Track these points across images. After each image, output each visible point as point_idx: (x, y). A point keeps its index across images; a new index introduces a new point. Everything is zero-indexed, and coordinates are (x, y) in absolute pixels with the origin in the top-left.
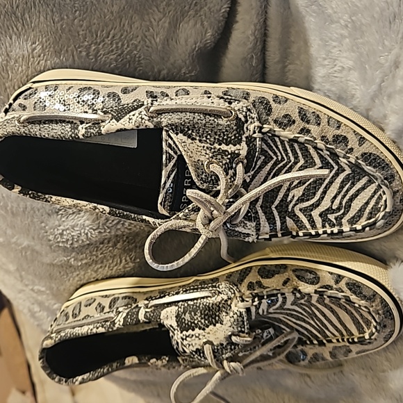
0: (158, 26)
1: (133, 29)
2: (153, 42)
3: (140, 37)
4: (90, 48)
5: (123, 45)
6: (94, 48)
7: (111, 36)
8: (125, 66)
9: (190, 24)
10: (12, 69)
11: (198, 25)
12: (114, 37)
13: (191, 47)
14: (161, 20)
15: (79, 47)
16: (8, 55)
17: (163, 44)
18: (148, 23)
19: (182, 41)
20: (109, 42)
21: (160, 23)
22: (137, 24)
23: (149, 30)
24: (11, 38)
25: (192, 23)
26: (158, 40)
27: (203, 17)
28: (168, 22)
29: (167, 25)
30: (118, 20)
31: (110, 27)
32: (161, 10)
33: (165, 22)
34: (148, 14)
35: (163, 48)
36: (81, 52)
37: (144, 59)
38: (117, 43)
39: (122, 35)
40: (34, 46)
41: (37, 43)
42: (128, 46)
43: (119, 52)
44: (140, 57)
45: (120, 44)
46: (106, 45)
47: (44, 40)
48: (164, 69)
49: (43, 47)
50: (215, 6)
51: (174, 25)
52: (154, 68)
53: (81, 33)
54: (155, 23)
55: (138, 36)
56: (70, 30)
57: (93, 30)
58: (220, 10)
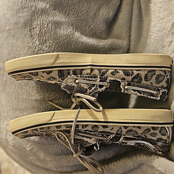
0: (93, 8)
1: (83, 7)
2: (90, 13)
3: (85, 11)
4: (66, 11)
5: (78, 13)
6: (68, 11)
7: (75, 8)
8: (79, 20)
9: (105, 9)
10: (36, 13)
11: (108, 9)
12: (76, 9)
13: (104, 17)
14: (94, 6)
15: (63, 10)
16: (36, 7)
17: (93, 15)
18: (89, 6)
19: (101, 14)
20: (74, 11)
21: (94, 7)
22: (85, 6)
23: (89, 9)
24: (38, 1)
25: (105, 8)
26: (92, 14)
27: (110, 6)
28: (96, 6)
29: (96, 8)
30: (78, 3)
31: (75, 5)
32: (95, 2)
33: (95, 7)
34: (89, 3)
35: (93, 16)
36: (63, 11)
37: (85, 20)
38: (77, 12)
39: (79, 9)
40: (46, 5)
41: (48, 4)
42: (80, 14)
43: (77, 15)
44: (84, 19)
45: (78, 12)
46: (72, 12)
47: (51, 4)
48: (92, 25)
49: (50, 6)
50: (115, 2)
51: (99, 9)
52: (89, 24)
53: (64, 5)
54: (91, 7)
55: (84, 11)
56: (61, 3)
57: (69, 5)
58: (116, 4)
